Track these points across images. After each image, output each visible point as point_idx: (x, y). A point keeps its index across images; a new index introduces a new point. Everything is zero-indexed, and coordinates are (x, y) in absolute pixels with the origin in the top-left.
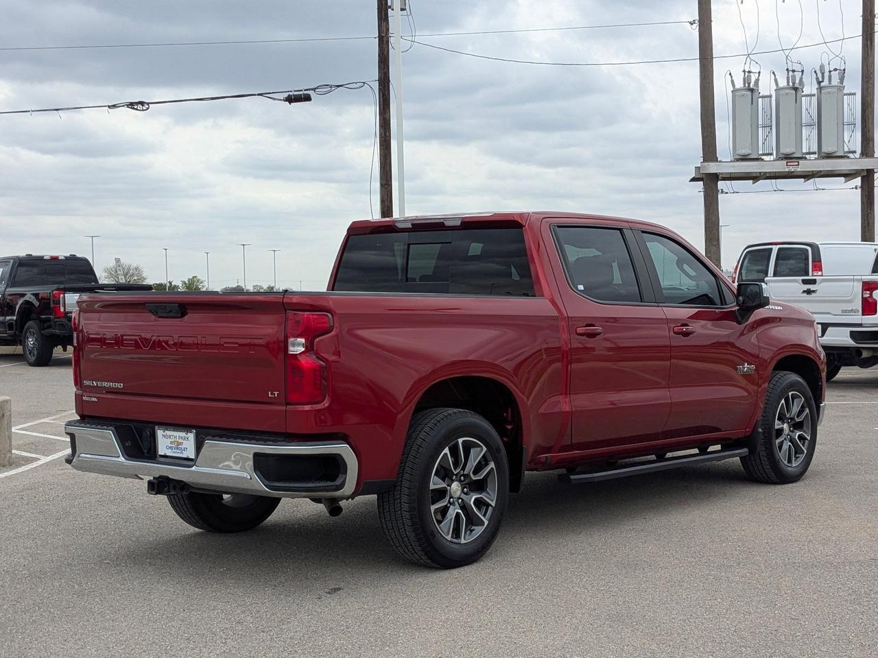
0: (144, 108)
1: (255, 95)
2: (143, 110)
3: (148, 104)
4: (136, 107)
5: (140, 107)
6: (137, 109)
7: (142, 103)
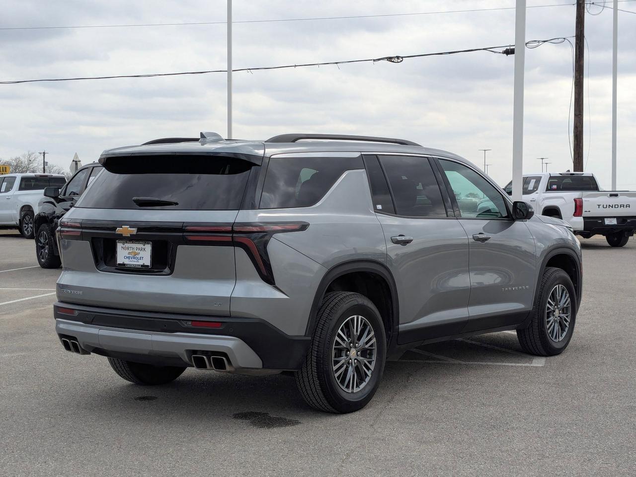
0: (399, 61)
1: (481, 49)
2: (398, 62)
3: (402, 58)
4: (393, 60)
5: (396, 60)
6: (393, 62)
7: (398, 57)
